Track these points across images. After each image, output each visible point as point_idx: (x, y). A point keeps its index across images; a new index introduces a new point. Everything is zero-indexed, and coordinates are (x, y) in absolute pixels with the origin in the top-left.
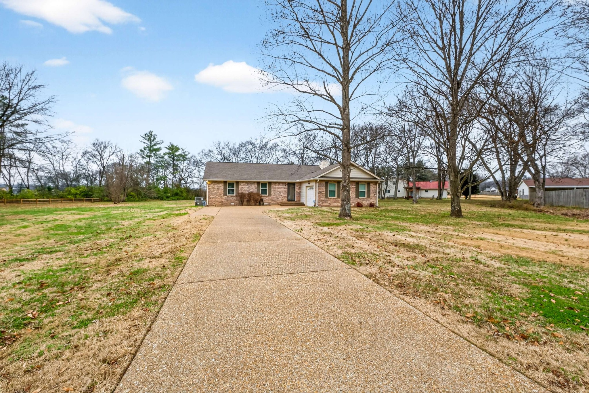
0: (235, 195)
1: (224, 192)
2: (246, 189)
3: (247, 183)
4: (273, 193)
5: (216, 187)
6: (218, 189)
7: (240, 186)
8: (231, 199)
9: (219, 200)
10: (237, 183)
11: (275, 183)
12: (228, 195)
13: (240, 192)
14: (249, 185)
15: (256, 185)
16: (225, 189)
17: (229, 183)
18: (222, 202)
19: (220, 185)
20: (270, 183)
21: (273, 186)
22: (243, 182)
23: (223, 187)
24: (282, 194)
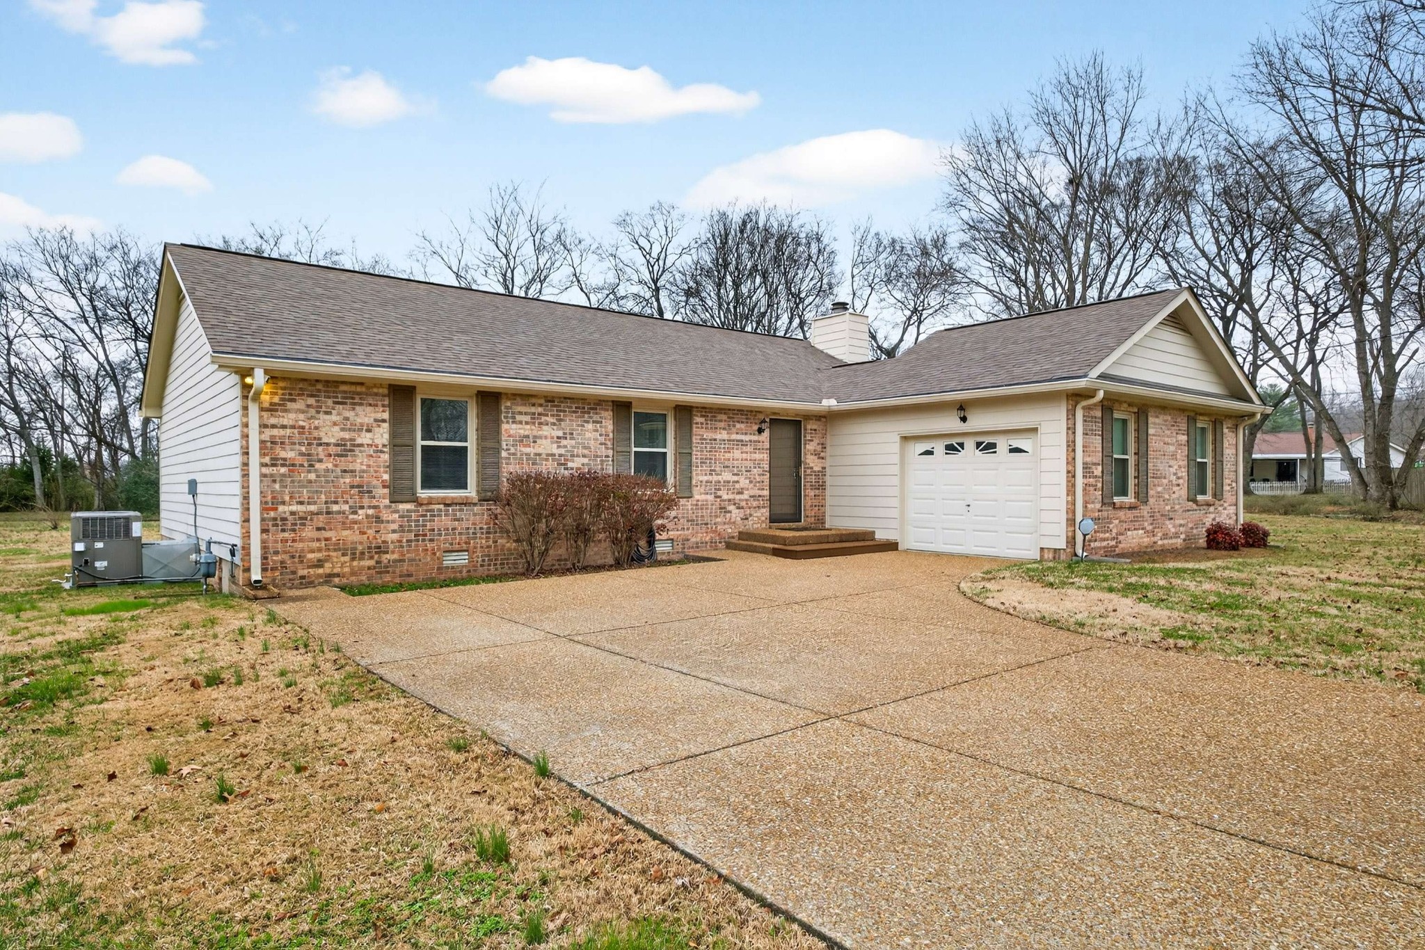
0: (471, 492)
1: (394, 468)
2: (545, 447)
3: (555, 402)
4: (699, 476)
5: (330, 427)
6: (346, 449)
7: (510, 429)
8: (444, 522)
9: (349, 536)
10: (490, 400)
11: (711, 412)
12: (423, 494)
13: (510, 468)
14: (570, 423)
15: (609, 425)
16: (399, 445)
17: (428, 405)
18: (381, 549)
19: (365, 415)
20: (685, 412)
21: (702, 432)
22: (525, 397)
23: (382, 435)
24: (744, 482)
